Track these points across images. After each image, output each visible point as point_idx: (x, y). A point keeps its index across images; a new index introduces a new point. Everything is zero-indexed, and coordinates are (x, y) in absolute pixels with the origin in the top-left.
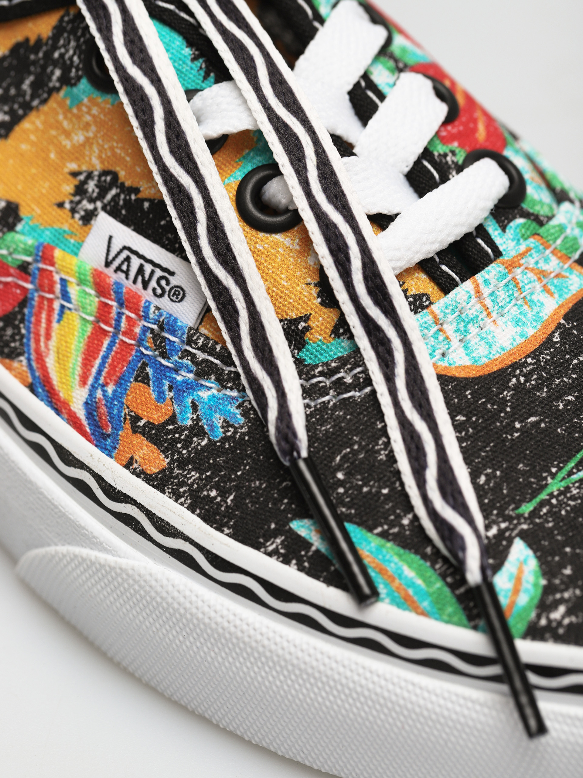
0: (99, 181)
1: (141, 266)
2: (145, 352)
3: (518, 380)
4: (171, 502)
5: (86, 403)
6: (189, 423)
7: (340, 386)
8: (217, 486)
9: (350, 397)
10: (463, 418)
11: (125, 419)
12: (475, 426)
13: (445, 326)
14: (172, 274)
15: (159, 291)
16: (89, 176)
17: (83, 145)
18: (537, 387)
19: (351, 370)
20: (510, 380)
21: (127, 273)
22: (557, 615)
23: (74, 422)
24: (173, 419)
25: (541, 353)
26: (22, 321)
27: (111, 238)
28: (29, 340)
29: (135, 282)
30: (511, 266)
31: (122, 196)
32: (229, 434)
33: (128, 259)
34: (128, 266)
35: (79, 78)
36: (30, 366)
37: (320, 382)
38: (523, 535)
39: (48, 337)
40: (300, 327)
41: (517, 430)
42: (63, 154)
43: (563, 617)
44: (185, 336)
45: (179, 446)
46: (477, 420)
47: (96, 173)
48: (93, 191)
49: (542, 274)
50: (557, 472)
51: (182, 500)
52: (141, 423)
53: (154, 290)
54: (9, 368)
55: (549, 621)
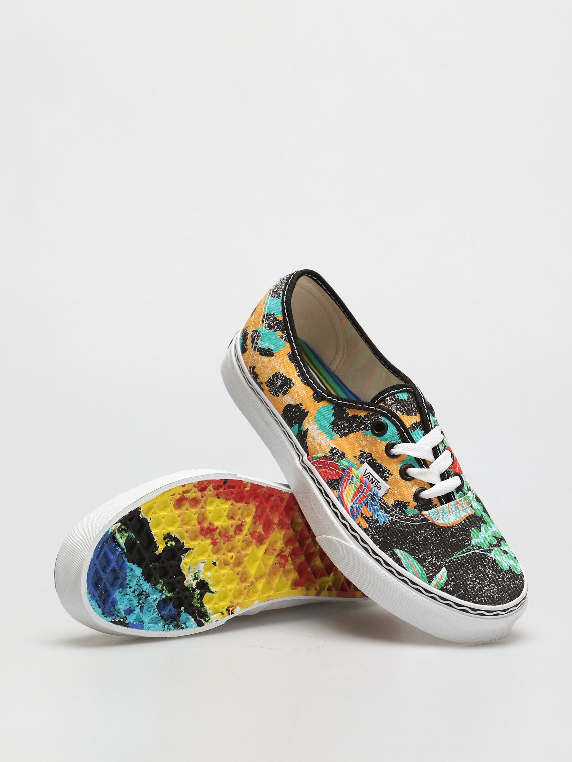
0: (367, 455)
1: (372, 478)
2: (369, 499)
3: (453, 530)
4: (367, 536)
5: (351, 507)
6: (376, 519)
7: (413, 521)
8: (379, 535)
9: (414, 524)
10: (439, 535)
11: (360, 513)
12: (441, 538)
13: (439, 513)
14: (379, 483)
15: (375, 486)
16: (365, 453)
17: (365, 445)
18: (457, 533)
19: (416, 518)
20: (451, 529)
21: (368, 479)
22: (448, 587)
23: (347, 509)
24: (372, 517)
25: (459, 525)
26: (340, 482)
27: (366, 469)
28: (340, 487)
29: (370, 481)
30: (457, 503)
31: (372, 460)
32: (384, 524)
33: (369, 476)
34: (369, 477)
35: (369, 430)
36: (339, 493)
37: (408, 519)
38: (445, 566)
39: (345, 488)
40: (407, 504)
41: (450, 541)
42: (359, 446)
43: (449, 588)
44: (379, 498)
45: (372, 523)
46: (442, 536)
47: (367, 453)
48: (365, 457)
49: (463, 507)
50: (456, 553)
51: (369, 536)
52: (364, 515)
53: (374, 485)
54: (333, 492)
55: (446, 588)
